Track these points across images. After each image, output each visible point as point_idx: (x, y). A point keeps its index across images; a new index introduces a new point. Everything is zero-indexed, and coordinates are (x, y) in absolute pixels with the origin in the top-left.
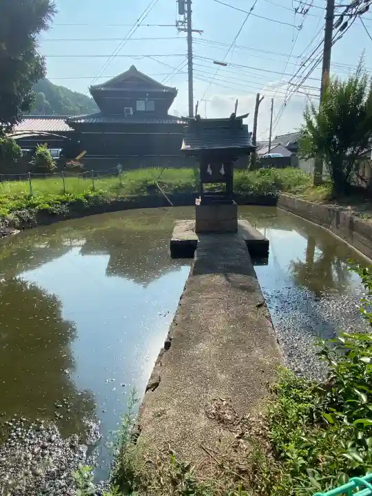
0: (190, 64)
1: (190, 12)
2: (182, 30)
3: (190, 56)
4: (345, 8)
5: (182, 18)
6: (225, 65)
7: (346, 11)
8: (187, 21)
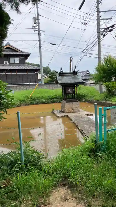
0: (40, 44)
1: (39, 23)
2: (36, 30)
3: (40, 41)
4: (104, 29)
5: (35, 25)
6: (55, 45)
7: (104, 30)
8: (37, 26)
